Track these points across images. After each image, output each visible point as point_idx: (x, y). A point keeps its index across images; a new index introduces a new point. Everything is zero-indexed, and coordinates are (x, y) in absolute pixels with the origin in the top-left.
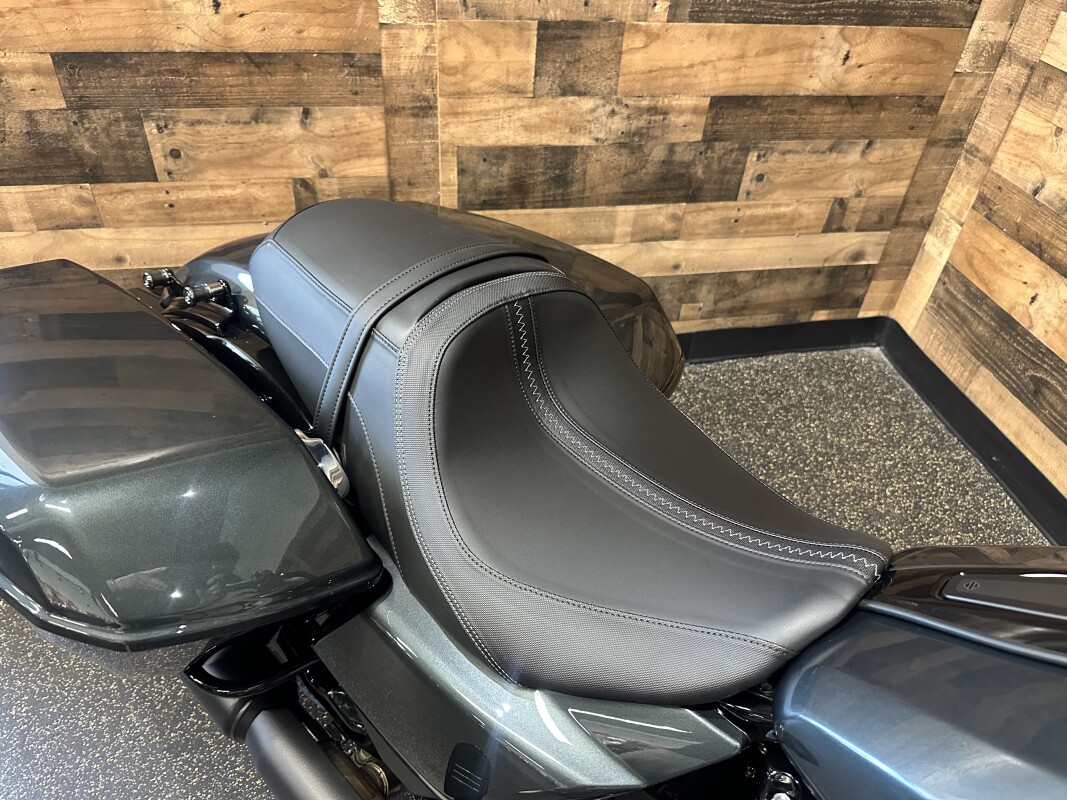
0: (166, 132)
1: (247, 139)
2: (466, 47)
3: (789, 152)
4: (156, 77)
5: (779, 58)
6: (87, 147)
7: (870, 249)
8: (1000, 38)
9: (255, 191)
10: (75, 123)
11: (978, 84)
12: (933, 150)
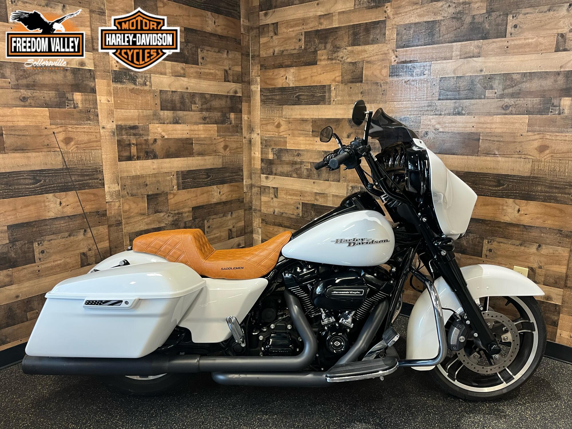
0: (41, 245)
1: (66, 243)
2: (129, 204)
3: (214, 218)
4: (40, 228)
5: (205, 195)
6: (13, 255)
7: (241, 242)
8: (250, 183)
9: (68, 260)
10: (11, 247)
11: (250, 194)
12: (247, 212)
